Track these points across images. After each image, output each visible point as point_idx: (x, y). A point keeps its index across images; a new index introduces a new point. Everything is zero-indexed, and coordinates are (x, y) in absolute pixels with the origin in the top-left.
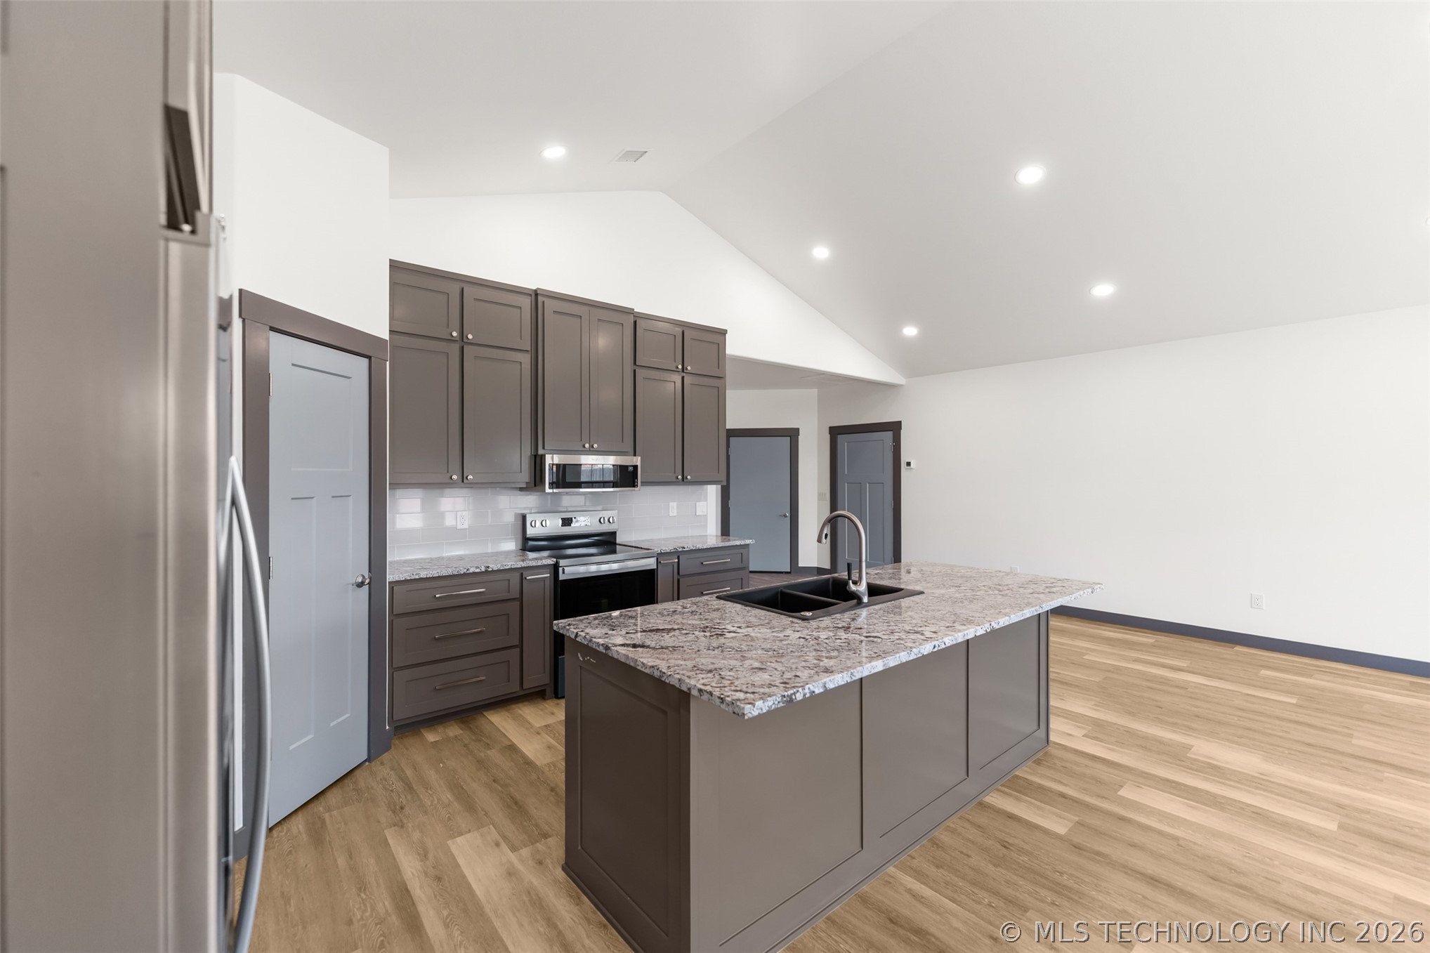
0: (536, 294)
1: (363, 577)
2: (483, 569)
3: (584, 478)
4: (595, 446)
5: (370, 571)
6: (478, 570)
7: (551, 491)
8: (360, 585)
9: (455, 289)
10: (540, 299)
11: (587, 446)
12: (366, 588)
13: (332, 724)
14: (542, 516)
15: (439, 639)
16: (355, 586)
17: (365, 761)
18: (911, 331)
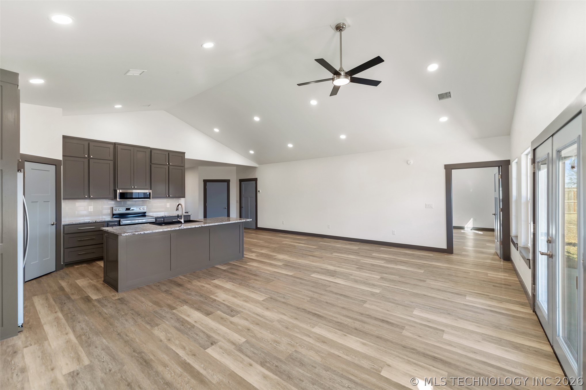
0: (115, 144)
1: (54, 223)
2: (94, 222)
3: (134, 197)
4: (136, 187)
5: (56, 221)
6: (93, 222)
7: (119, 200)
8: (53, 225)
9: (86, 144)
10: (116, 145)
11: (133, 187)
12: (55, 225)
13: (44, 260)
14: (119, 208)
15: (80, 240)
16: (51, 225)
17: (55, 271)
18: (252, 152)
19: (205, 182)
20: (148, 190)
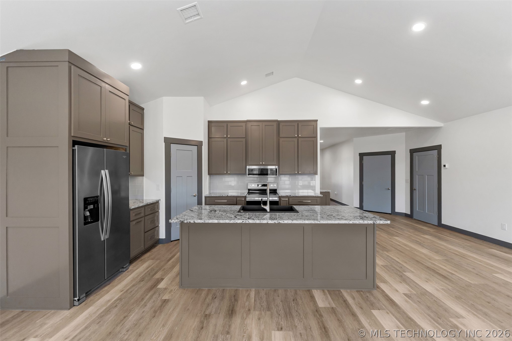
2: (226, 196)
4: (264, 163)
5: (198, 193)
7: (249, 176)
8: (195, 196)
9: (225, 125)
10: (247, 123)
11: (261, 163)
18: (425, 102)
19: (362, 155)
20: (275, 166)
